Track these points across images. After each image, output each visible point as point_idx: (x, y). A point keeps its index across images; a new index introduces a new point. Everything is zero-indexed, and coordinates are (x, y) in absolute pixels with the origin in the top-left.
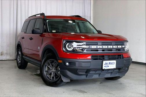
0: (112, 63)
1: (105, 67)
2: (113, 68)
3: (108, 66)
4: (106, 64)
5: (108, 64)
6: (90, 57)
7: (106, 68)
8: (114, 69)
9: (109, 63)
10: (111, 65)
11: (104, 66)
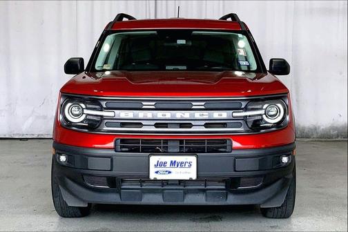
0: (182, 164)
1: (157, 172)
2: (188, 178)
3: (170, 172)
5: (168, 165)
6: (112, 145)
7: (159, 177)
8: (191, 180)
9: (173, 163)
10: (179, 169)
11: (152, 170)
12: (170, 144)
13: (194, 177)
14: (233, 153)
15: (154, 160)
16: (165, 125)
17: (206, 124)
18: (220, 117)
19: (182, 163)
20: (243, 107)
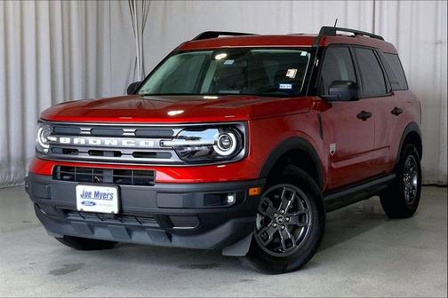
0: (104, 196)
1: (83, 203)
3: (94, 204)
4: (88, 195)
5: (93, 195)
7: (86, 209)
8: (113, 213)
9: (97, 194)
10: (102, 201)
11: (79, 200)
12: (105, 173)
13: (116, 211)
14: (156, 186)
15: (80, 189)
16: (101, 153)
17: (135, 153)
18: (146, 146)
19: (105, 194)
20: (175, 135)
